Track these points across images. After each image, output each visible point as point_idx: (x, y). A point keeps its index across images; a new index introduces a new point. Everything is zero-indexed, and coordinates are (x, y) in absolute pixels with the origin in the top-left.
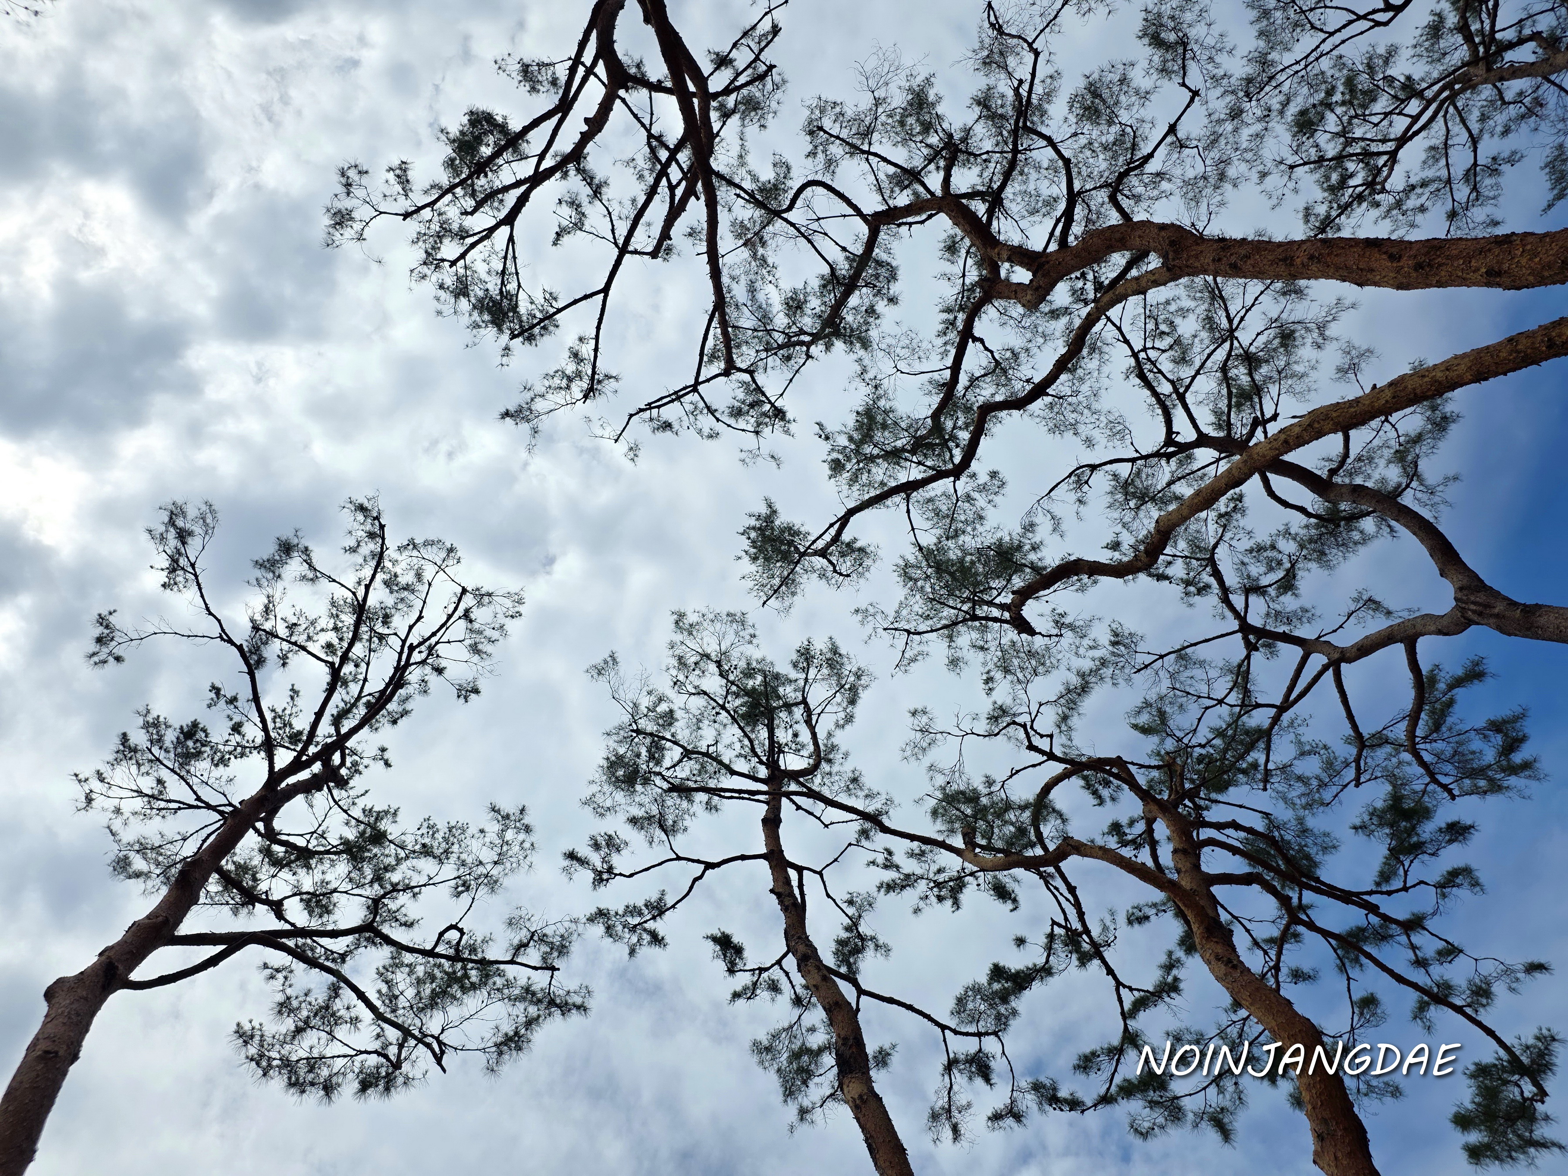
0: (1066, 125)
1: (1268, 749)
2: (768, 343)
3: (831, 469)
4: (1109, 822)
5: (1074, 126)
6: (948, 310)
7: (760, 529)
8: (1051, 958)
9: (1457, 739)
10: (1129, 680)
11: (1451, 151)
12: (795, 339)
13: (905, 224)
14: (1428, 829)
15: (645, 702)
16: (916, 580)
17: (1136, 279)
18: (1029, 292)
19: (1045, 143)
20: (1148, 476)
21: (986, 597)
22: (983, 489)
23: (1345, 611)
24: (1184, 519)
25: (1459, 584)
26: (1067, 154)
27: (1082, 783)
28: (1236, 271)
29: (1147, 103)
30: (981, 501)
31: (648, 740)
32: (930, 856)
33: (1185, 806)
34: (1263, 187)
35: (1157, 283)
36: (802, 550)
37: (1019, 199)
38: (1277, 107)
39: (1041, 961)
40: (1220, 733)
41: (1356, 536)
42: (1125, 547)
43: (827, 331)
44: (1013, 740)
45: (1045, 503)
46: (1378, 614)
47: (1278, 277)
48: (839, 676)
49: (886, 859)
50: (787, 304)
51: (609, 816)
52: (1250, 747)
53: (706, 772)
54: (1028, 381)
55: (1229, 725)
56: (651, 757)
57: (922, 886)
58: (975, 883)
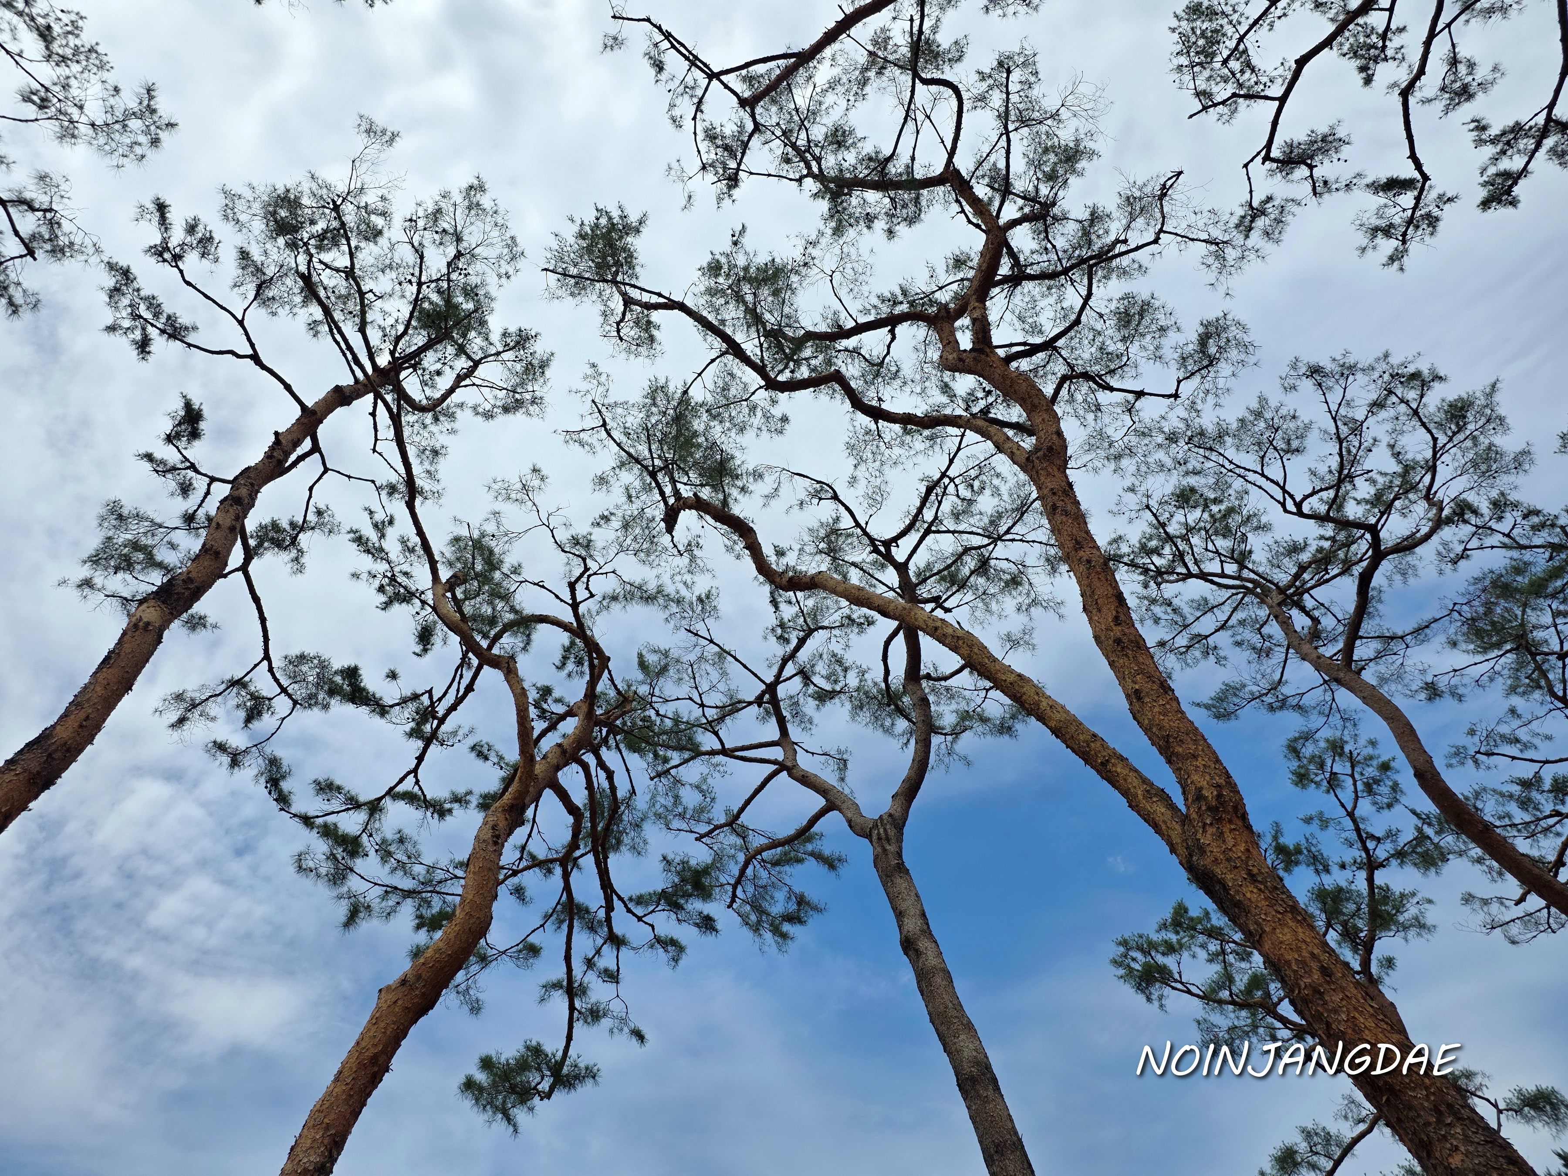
0: (1106, 303)
1: (686, 761)
2: (791, 131)
3: (709, 264)
4: (547, 683)
5: (1108, 311)
6: (904, 293)
7: (613, 224)
8: (397, 708)
9: (776, 881)
10: (677, 628)
11: (1209, 614)
12: (809, 157)
13: (961, 206)
14: (696, 905)
15: (371, 198)
16: (654, 404)
17: (1008, 438)
18: (955, 355)
19: (1084, 293)
20: (851, 544)
21: (676, 475)
22: (767, 417)
23: (826, 749)
24: (834, 591)
25: (892, 812)
26: (1083, 318)
27: (567, 643)
28: (1051, 511)
29: (1152, 361)
30: (757, 420)
31: (335, 224)
32: (413, 558)
33: (601, 731)
34: (1123, 494)
35: (1012, 457)
36: (619, 279)
37: (1027, 299)
38: (1190, 467)
39: (388, 701)
40: (677, 721)
41: (888, 722)
42: (784, 561)
43: (832, 185)
44: (567, 568)
45: (785, 476)
46: (837, 773)
47: (1061, 546)
48: (522, 384)
49: (383, 522)
50: (837, 130)
51: (230, 226)
52: (680, 748)
53: (345, 303)
54: (880, 399)
55: (687, 723)
56: (321, 237)
57: (382, 567)
58: (418, 610)
